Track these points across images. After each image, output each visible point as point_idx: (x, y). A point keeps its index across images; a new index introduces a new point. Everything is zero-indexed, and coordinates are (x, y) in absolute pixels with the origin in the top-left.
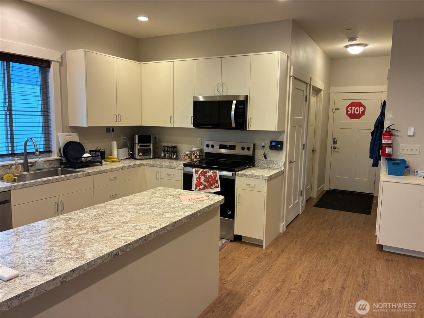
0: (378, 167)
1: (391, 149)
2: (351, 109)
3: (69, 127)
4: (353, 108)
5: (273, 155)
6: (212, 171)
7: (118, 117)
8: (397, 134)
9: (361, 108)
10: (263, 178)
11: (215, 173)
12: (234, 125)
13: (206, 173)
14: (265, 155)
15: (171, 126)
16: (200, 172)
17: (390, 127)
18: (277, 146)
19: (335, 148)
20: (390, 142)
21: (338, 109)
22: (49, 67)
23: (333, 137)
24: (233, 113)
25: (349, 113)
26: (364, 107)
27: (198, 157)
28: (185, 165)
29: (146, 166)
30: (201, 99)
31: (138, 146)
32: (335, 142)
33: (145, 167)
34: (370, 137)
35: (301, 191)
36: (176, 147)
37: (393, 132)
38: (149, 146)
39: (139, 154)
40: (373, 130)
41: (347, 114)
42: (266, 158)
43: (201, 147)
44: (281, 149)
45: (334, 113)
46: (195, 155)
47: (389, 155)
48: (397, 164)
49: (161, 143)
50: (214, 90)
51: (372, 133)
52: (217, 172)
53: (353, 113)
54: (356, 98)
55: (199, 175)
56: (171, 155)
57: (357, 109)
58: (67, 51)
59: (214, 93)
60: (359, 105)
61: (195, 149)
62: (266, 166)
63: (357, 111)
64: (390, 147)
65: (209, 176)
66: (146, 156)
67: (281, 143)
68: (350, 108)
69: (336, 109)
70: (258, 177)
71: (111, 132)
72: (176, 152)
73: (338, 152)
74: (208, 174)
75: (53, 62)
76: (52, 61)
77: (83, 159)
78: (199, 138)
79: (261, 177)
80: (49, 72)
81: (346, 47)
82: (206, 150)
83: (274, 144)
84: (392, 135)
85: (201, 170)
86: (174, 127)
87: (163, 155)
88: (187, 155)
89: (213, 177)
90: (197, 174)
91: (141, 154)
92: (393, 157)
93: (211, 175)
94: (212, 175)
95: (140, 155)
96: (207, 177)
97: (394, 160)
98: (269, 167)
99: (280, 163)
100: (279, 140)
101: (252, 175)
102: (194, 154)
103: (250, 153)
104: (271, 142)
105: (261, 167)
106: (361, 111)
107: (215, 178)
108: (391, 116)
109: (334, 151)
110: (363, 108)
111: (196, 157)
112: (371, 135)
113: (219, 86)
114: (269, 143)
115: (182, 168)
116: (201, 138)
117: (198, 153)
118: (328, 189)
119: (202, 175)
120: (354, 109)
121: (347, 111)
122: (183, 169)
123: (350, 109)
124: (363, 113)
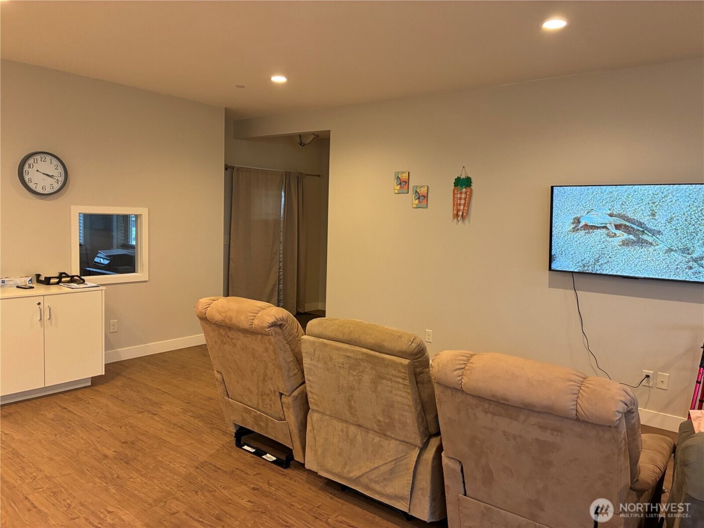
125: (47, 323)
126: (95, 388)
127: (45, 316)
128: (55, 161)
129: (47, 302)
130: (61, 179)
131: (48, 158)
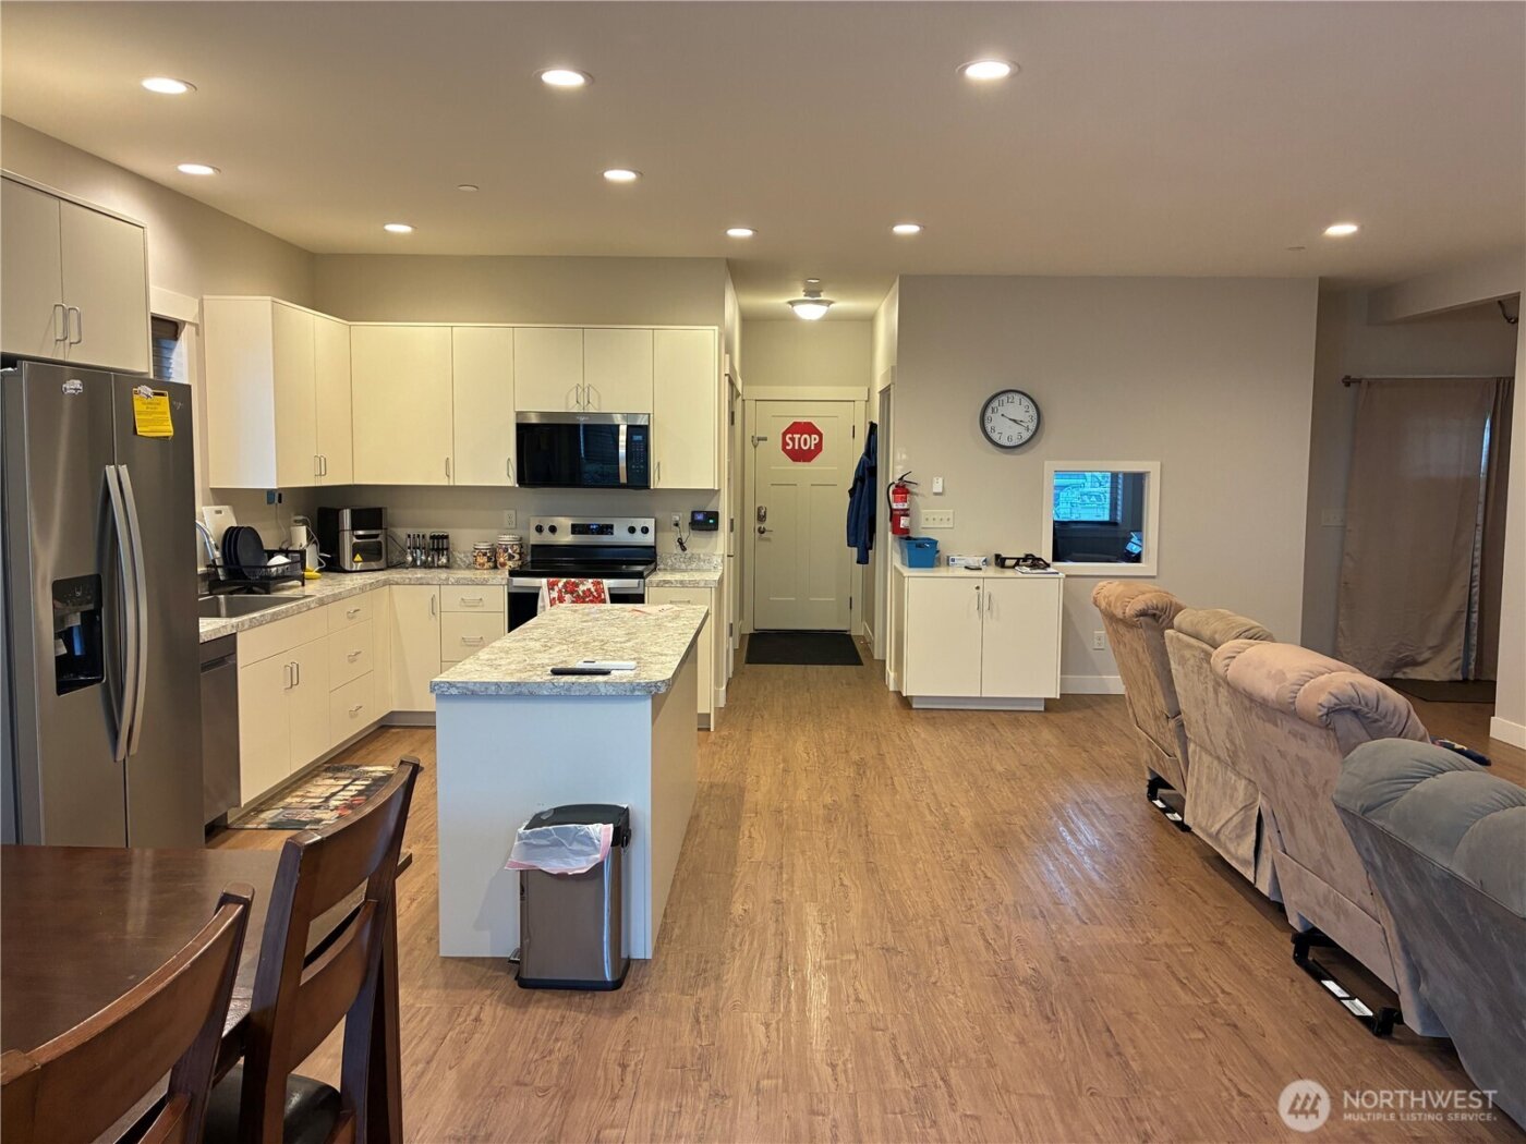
0: (867, 563)
1: (908, 518)
2: (793, 439)
3: (209, 491)
4: (797, 436)
5: (697, 542)
6: (590, 580)
7: (322, 465)
8: (914, 490)
9: (813, 436)
10: (707, 585)
11: (599, 583)
12: (623, 479)
13: (577, 585)
14: (681, 543)
15: (446, 484)
16: (561, 585)
17: (905, 478)
18: (705, 522)
19: (762, 531)
20: (906, 507)
21: (765, 439)
22: (176, 337)
23: (757, 506)
24: (622, 451)
25: (788, 448)
26: (820, 435)
27: (517, 557)
28: (513, 573)
29: (397, 584)
30: (534, 420)
31: (348, 540)
32: (761, 518)
33: (394, 587)
34: (848, 499)
35: (731, 625)
36: (447, 537)
37: (910, 487)
38: (376, 536)
39: (354, 556)
40: (851, 486)
41: (784, 449)
42: (684, 549)
43: (521, 533)
44: (715, 527)
45: (755, 447)
46: (510, 551)
47: (906, 531)
48: (919, 546)
49: (394, 529)
50: (567, 398)
51: (852, 492)
52: (604, 581)
53: (797, 447)
54: (803, 414)
55: (560, 591)
56: (433, 558)
57: (805, 440)
58: (205, 297)
59: (567, 407)
60: (808, 428)
61: (507, 539)
62: (683, 566)
63: (805, 444)
64: (907, 515)
65: (584, 592)
66: (373, 563)
67: (715, 515)
68: (790, 435)
69: (759, 439)
70: (695, 584)
71: (276, 501)
72: (447, 549)
73: (768, 540)
74: (582, 588)
75: (187, 326)
76: (184, 322)
77: (274, 569)
78: (506, 513)
79: (702, 584)
80: (171, 350)
81: (792, 303)
82: (535, 539)
83: (700, 517)
84: (907, 492)
85: (565, 580)
86: (457, 484)
87: (410, 559)
88: (485, 554)
89: (595, 594)
90: (553, 589)
91: (358, 558)
92: (912, 535)
93: (589, 590)
94: (593, 590)
95: (356, 559)
96: (579, 595)
97: (915, 539)
98: (689, 567)
99: (715, 558)
100: (710, 508)
101: (681, 582)
102: (506, 550)
103: (649, 539)
104: (693, 513)
105: (674, 570)
106: (813, 442)
107: (600, 596)
108: (904, 457)
109: (760, 539)
110: (817, 438)
111: (511, 557)
112: (851, 496)
113: (580, 390)
114: (689, 515)
115: (504, 582)
116: (513, 512)
117: (515, 547)
118: (752, 631)
119: (566, 592)
120: (800, 439)
121: (785, 444)
122: (509, 583)
123: (790, 438)
124: (819, 447)
125: (987, 614)
126: (1047, 715)
127: (985, 605)
128: (1025, 401)
129: (989, 586)
130: (1032, 426)
131: (1017, 397)
